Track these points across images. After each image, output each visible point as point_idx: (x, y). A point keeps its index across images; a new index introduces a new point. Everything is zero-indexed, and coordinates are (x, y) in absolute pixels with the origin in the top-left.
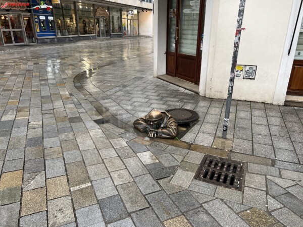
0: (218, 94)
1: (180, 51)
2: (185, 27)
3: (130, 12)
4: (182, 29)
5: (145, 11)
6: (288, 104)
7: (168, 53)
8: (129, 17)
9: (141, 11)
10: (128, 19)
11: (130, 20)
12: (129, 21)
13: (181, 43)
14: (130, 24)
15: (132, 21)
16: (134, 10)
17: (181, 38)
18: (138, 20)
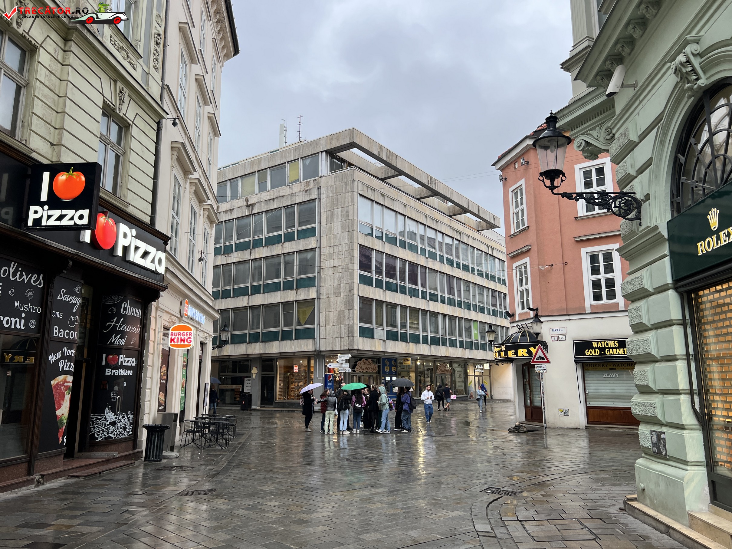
0: (553, 425)
1: (533, 405)
2: (534, 390)
3: (478, 366)
4: (533, 392)
5: (500, 364)
6: (587, 428)
7: (526, 407)
8: (476, 374)
9: (494, 365)
10: (475, 376)
11: (479, 376)
12: (477, 378)
13: (533, 399)
14: (479, 382)
15: (481, 378)
16: (485, 365)
17: (533, 397)
18: (490, 376)
